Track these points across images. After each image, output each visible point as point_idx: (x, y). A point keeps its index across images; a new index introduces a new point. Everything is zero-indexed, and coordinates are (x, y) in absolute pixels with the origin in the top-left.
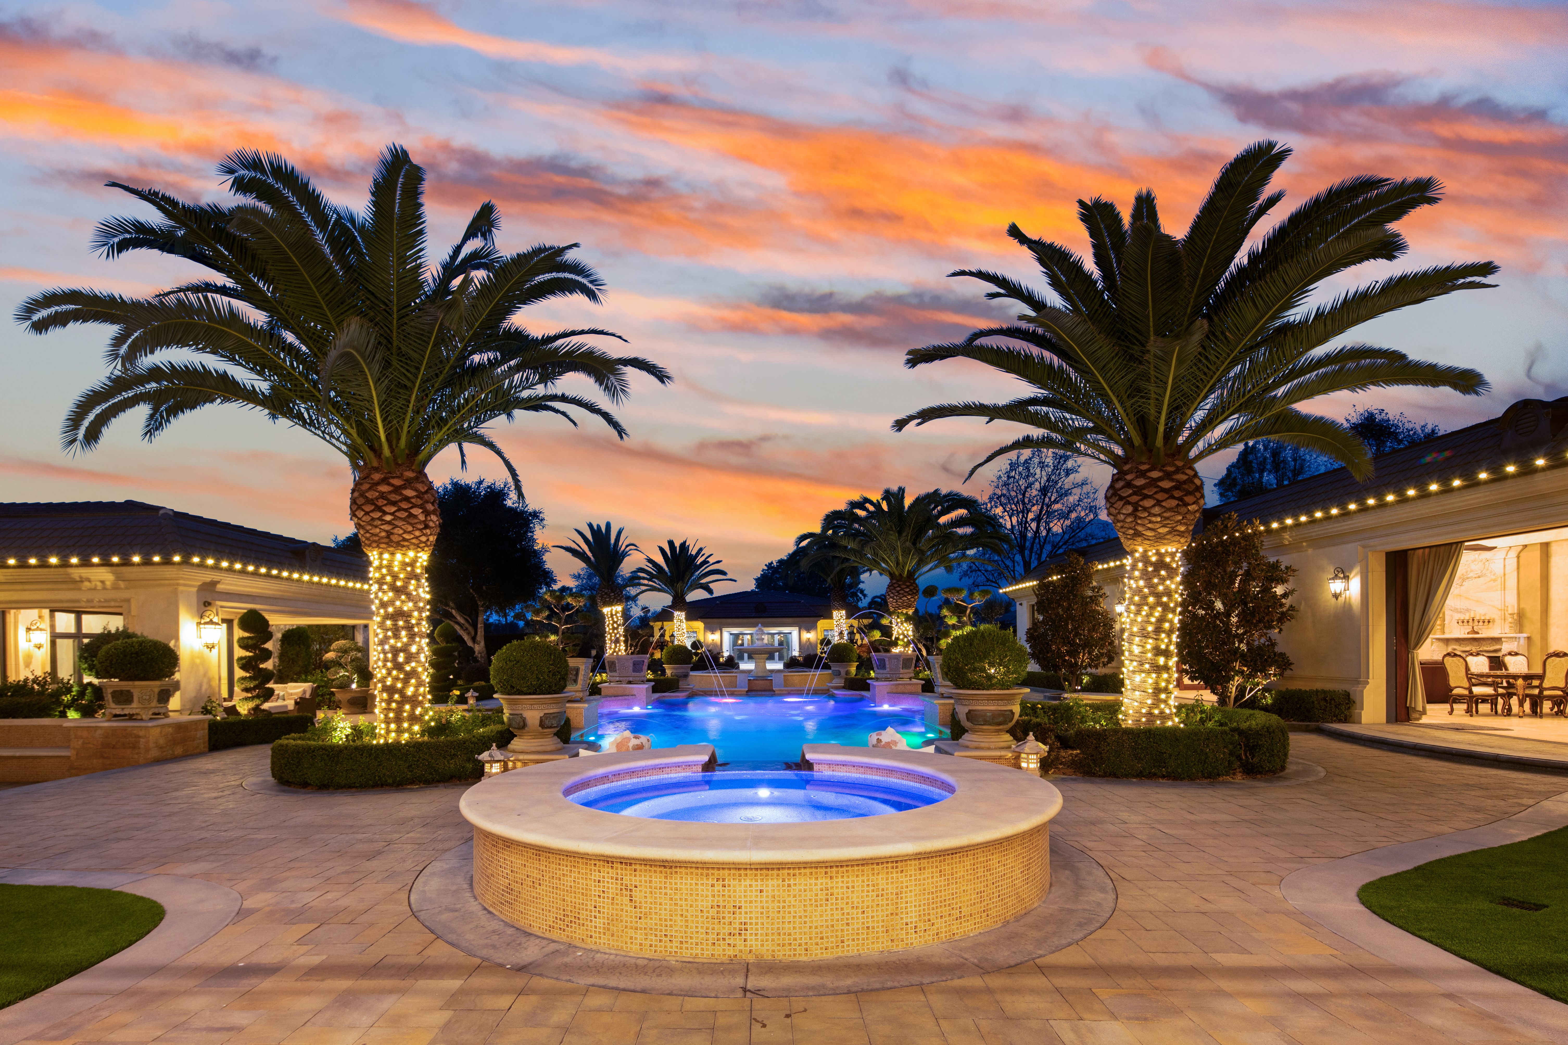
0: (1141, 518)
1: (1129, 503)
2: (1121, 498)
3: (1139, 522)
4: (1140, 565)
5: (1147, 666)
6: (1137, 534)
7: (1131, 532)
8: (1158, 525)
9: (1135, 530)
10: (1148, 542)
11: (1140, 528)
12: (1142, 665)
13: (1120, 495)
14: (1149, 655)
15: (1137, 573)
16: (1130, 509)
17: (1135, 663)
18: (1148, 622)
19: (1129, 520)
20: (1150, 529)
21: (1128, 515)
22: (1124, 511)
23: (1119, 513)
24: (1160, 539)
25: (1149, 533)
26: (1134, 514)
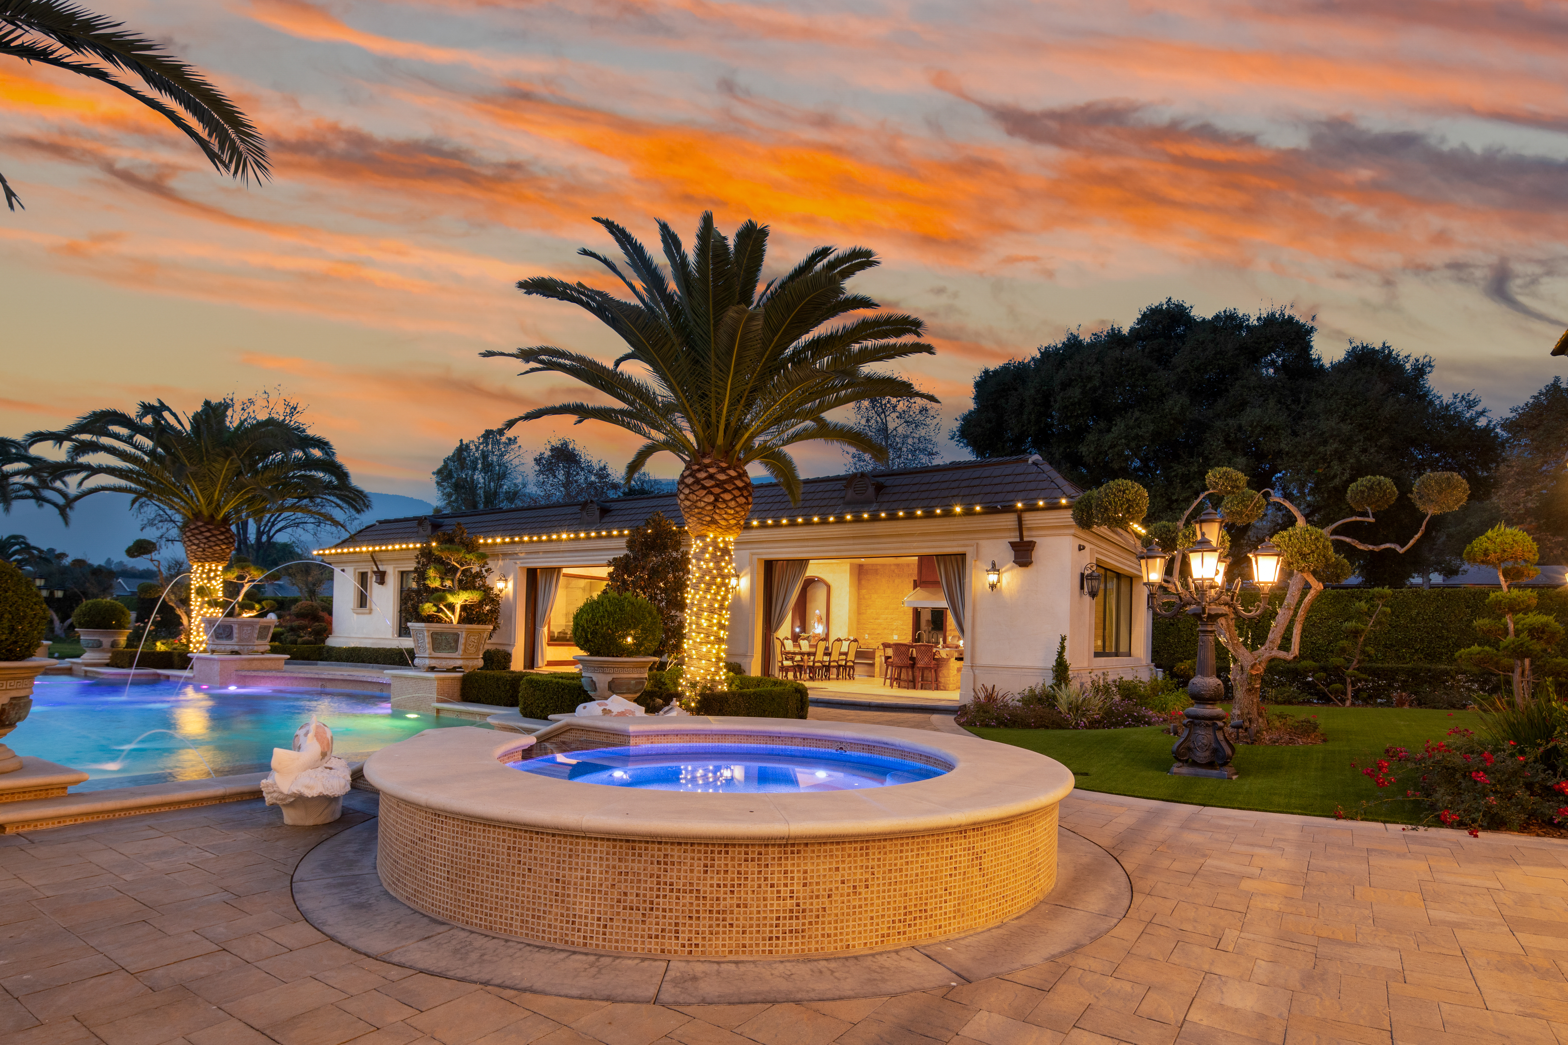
0: (719, 508)
1: (712, 493)
2: (704, 487)
3: (717, 511)
4: (711, 549)
5: (712, 638)
6: (713, 522)
7: (708, 519)
8: (731, 517)
9: (712, 518)
10: (720, 530)
11: (717, 517)
12: (708, 637)
13: (703, 485)
14: (715, 628)
15: (707, 556)
16: (711, 498)
17: (702, 635)
18: (715, 600)
19: (709, 508)
20: (724, 519)
21: (709, 504)
22: (706, 500)
23: (700, 500)
24: (728, 529)
25: (723, 523)
26: (714, 504)
